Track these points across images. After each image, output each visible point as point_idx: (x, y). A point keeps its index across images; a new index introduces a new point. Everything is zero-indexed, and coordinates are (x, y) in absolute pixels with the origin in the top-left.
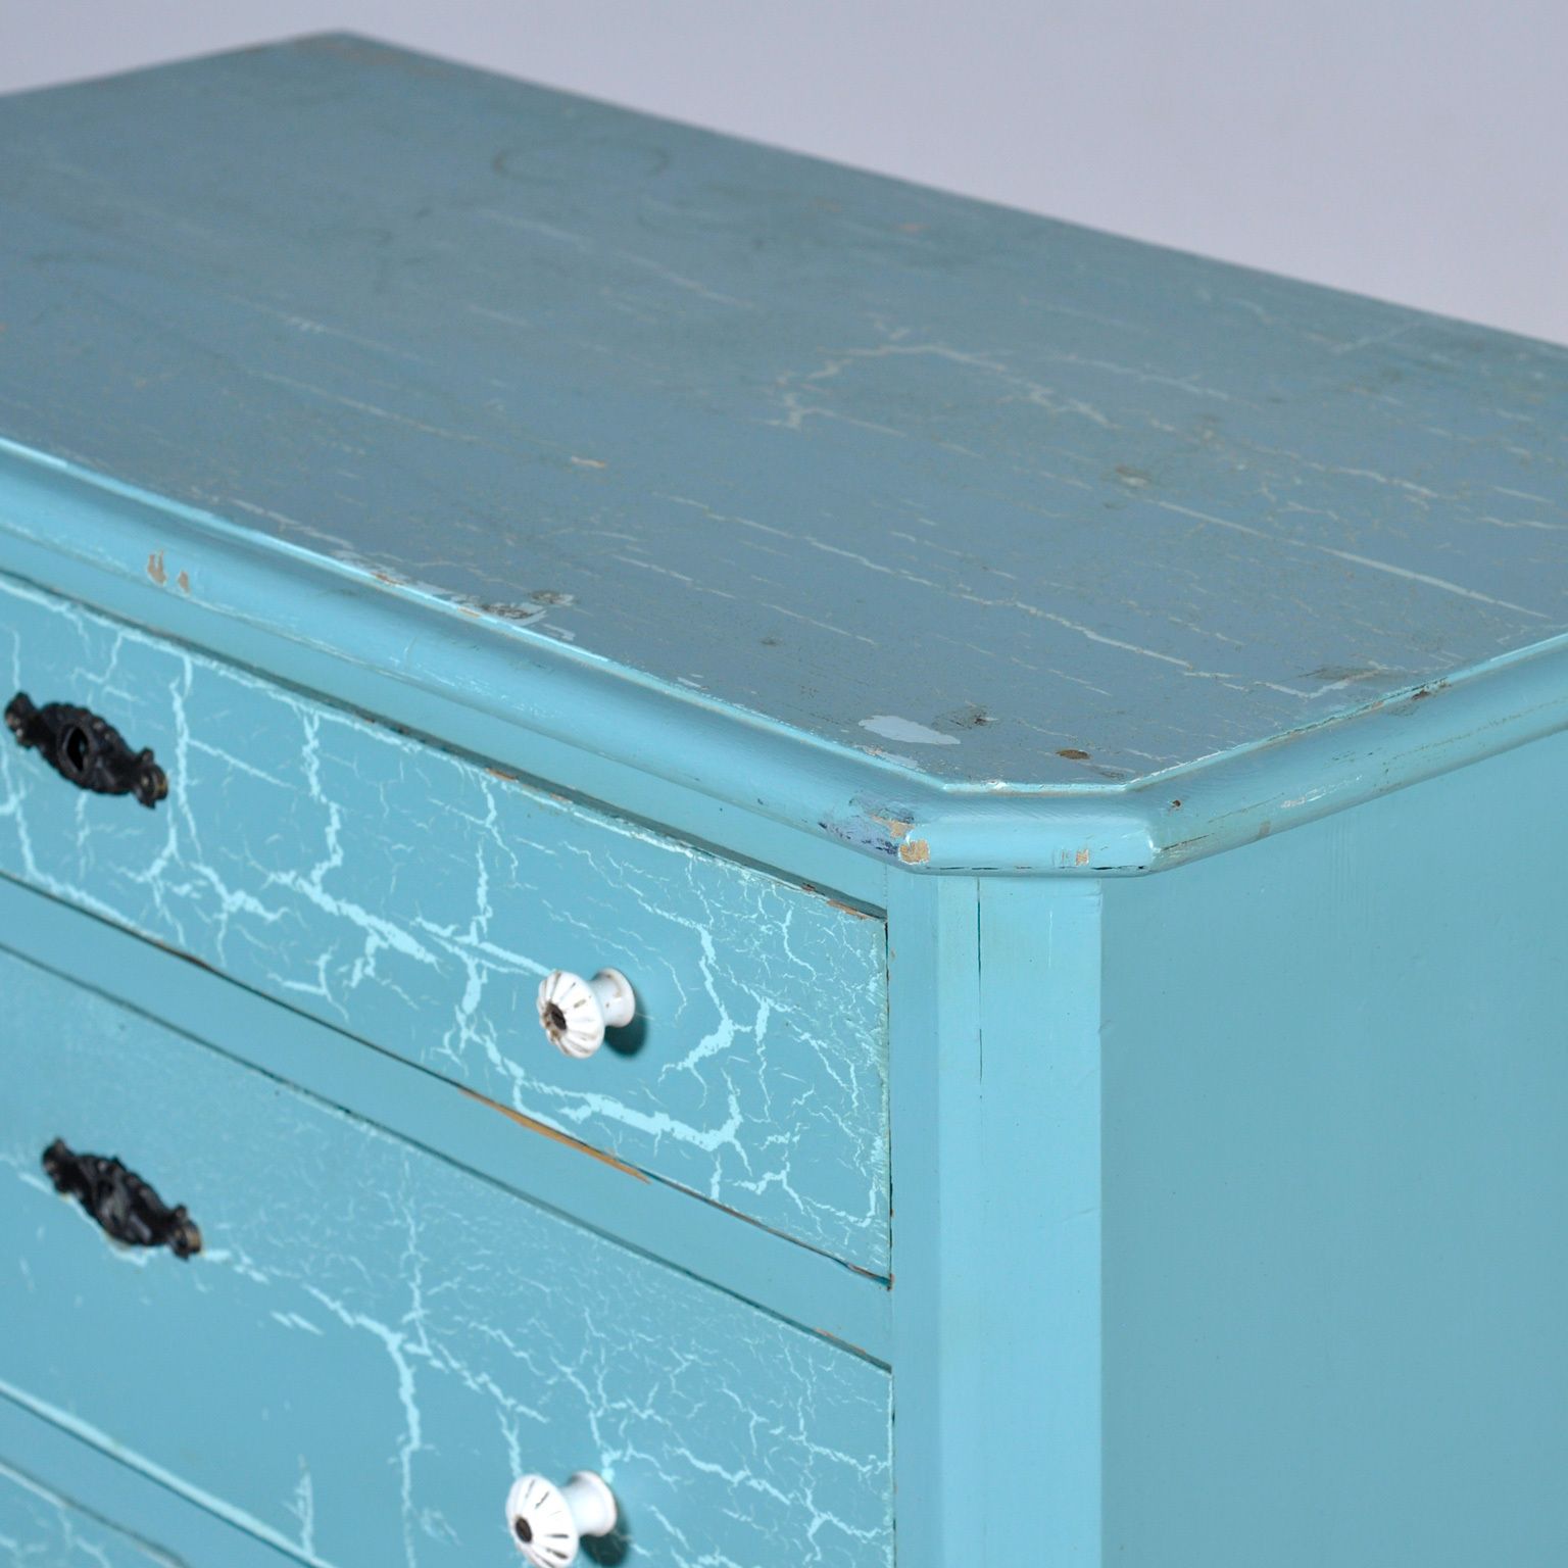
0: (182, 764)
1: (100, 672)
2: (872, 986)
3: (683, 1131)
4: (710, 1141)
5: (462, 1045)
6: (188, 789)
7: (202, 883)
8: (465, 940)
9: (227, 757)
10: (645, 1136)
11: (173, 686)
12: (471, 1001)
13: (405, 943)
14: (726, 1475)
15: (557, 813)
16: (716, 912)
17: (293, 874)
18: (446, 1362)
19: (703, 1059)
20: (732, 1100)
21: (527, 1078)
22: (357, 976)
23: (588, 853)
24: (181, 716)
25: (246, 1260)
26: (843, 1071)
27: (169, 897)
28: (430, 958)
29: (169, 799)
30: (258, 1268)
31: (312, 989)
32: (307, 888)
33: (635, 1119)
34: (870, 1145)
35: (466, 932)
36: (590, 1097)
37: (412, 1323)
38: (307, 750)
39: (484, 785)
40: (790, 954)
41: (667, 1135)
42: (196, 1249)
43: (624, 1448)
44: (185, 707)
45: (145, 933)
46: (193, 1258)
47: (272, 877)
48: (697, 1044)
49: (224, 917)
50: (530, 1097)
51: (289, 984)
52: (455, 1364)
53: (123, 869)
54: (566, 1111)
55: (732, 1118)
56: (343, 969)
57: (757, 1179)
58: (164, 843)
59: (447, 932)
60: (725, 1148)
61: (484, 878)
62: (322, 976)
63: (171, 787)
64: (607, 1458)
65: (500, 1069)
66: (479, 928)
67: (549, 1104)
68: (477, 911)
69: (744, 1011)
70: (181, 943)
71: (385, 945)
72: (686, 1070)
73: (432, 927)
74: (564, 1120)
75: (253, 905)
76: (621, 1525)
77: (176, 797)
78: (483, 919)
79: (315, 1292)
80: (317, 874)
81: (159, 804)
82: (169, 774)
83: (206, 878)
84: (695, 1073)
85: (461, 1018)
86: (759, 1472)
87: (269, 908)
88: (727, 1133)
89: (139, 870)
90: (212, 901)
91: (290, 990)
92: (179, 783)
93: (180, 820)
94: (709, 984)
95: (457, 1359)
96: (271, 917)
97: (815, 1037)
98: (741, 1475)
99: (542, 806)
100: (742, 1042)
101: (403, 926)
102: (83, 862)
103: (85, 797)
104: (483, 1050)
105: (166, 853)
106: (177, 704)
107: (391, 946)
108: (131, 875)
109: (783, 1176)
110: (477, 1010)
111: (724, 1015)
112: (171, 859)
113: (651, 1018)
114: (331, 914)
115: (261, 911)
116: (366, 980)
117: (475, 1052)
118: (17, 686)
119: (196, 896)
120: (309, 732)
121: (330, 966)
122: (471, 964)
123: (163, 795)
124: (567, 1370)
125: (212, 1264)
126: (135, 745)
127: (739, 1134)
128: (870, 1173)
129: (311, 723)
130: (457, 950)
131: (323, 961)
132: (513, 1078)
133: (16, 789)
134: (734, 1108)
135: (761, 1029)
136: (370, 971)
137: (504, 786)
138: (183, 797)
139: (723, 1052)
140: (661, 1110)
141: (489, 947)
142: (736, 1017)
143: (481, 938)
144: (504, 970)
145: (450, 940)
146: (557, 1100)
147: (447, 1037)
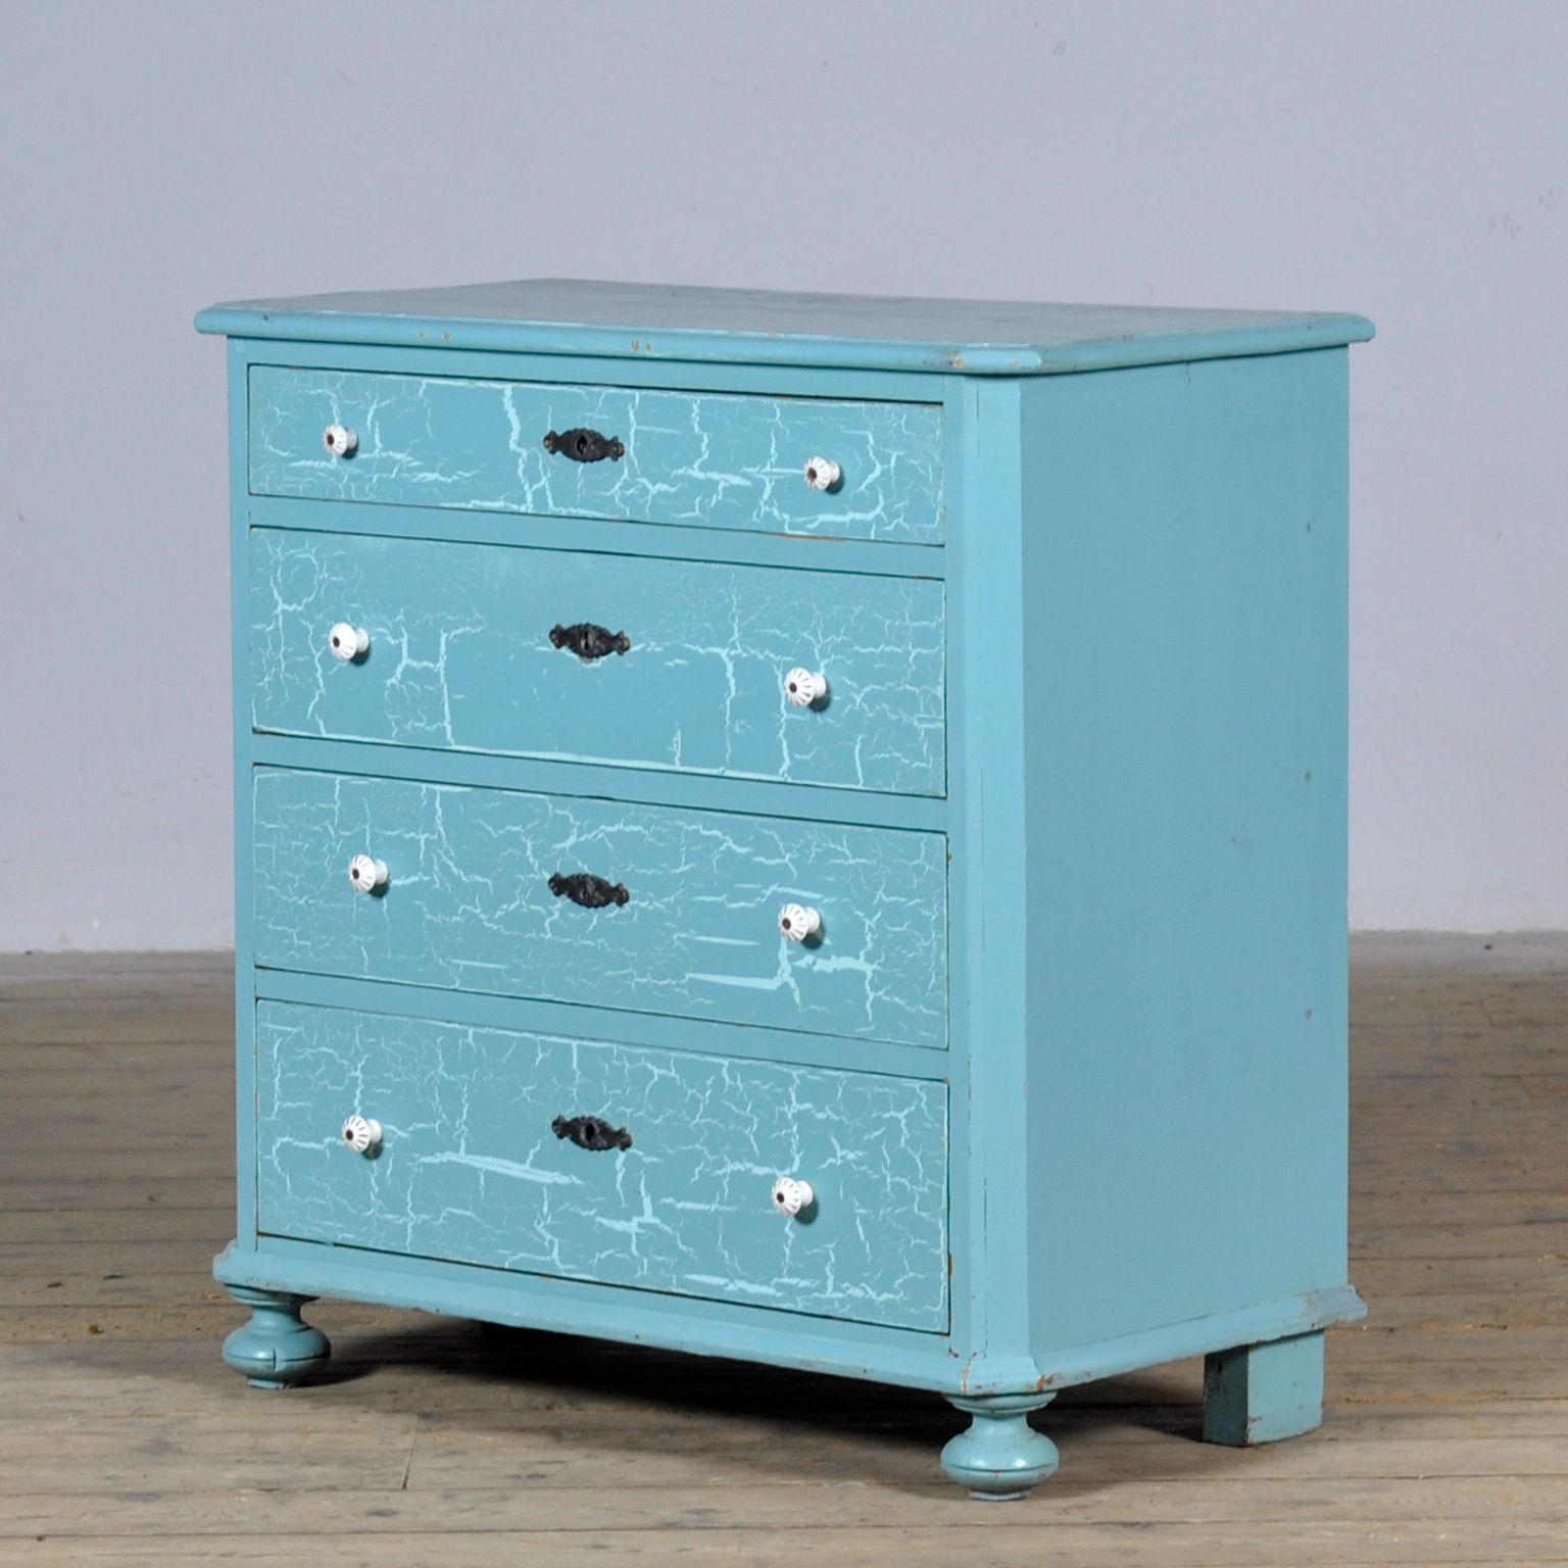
0: (632, 437)
1: (592, 410)
2: (938, 433)
3: (859, 516)
4: (871, 516)
5: (762, 514)
6: (634, 448)
7: (640, 486)
8: (764, 470)
9: (656, 429)
10: (843, 524)
11: (630, 407)
12: (766, 496)
13: (736, 480)
14: (874, 651)
15: (807, 407)
16: (874, 426)
17: (684, 468)
18: (749, 652)
19: (868, 485)
20: (880, 496)
21: (791, 518)
22: (714, 501)
23: (821, 419)
24: (633, 419)
25: (653, 644)
26: (926, 470)
27: (623, 497)
28: (749, 483)
29: (625, 455)
30: (658, 646)
31: (692, 514)
32: (691, 472)
33: (839, 518)
34: (937, 494)
35: (765, 466)
36: (820, 516)
37: (734, 642)
38: (693, 415)
39: (775, 405)
40: (905, 431)
41: (852, 520)
42: (628, 648)
43: (830, 657)
44: (635, 414)
45: (609, 517)
46: (626, 653)
47: (674, 473)
48: (866, 478)
49: (650, 497)
50: (792, 526)
51: (681, 516)
52: (753, 652)
53: (599, 492)
54: (810, 526)
55: (880, 504)
56: (707, 501)
57: (890, 524)
58: (622, 474)
59: (757, 469)
60: (878, 517)
61: (774, 441)
62: (697, 508)
63: (626, 449)
64: (822, 665)
65: (779, 519)
66: (771, 464)
67: (801, 527)
68: (770, 457)
69: (885, 459)
70: (628, 515)
71: (727, 484)
72: (861, 492)
73: (749, 470)
74: (808, 530)
76: (828, 690)
77: (629, 452)
78: (773, 460)
79: (686, 645)
80: (696, 466)
81: (620, 459)
82: (625, 445)
83: (642, 483)
84: (865, 491)
85: (762, 503)
86: (888, 643)
87: (672, 486)
88: (878, 510)
89: (607, 490)
90: (645, 491)
91: (681, 519)
92: (630, 448)
93: (630, 462)
94: (871, 454)
95: (753, 648)
96: (673, 490)
97: (915, 460)
98: (881, 648)
99: (801, 406)
100: (885, 472)
101: (736, 474)
102: (579, 496)
103: (581, 466)
104: (772, 513)
105: (623, 478)
106: (631, 414)
107: (730, 484)
108: (604, 493)
109: (901, 519)
110: (769, 497)
111: (877, 464)
112: (625, 480)
113: (846, 475)
114: (702, 480)
115: (668, 489)
116: (718, 502)
117: (769, 515)
118: (550, 430)
119: (636, 492)
120: (695, 407)
121: (701, 502)
122: (767, 480)
123: (622, 454)
124: (805, 634)
125: (635, 653)
126: (608, 437)
127: (883, 509)
128: (937, 505)
129: (696, 402)
130: (760, 476)
131: (697, 500)
132: (785, 521)
133: (546, 474)
134: (881, 499)
135: (893, 464)
136: (720, 498)
137: (784, 402)
138: (632, 452)
139: (877, 478)
140: (850, 510)
141: (775, 470)
142: (882, 463)
143: (772, 467)
144: (781, 477)
145: (759, 473)
146: (804, 523)
147: (755, 514)
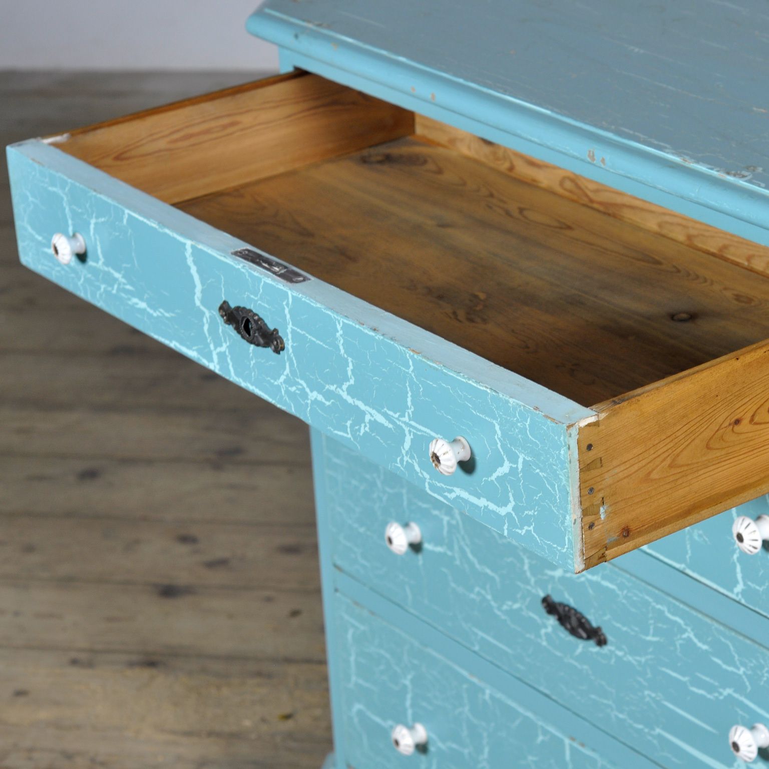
0: (290, 336)
1: (256, 296)
2: (562, 452)
3: (492, 506)
4: (503, 511)
5: (405, 463)
6: (292, 346)
7: (300, 387)
8: (403, 419)
9: (307, 335)
10: (477, 507)
11: (284, 303)
12: (407, 445)
13: (381, 419)
15: (437, 369)
16: (500, 416)
17: (335, 386)
19: (498, 477)
20: (510, 495)
21: (430, 479)
22: (362, 431)
23: (450, 387)
24: (288, 316)
26: (553, 486)
27: (287, 391)
28: (390, 426)
29: (285, 351)
31: (345, 435)
32: (341, 392)
33: (473, 499)
34: (565, 517)
35: (404, 416)
36: (455, 489)
38: (338, 335)
39: (408, 355)
40: (530, 436)
41: (486, 507)
44: (290, 312)
45: (278, 406)
47: (327, 387)
48: (496, 470)
49: (309, 402)
50: (432, 487)
51: (336, 432)
53: (269, 378)
54: (446, 494)
55: (511, 502)
56: (357, 428)
57: (522, 529)
58: (285, 369)
59: (396, 416)
60: (509, 514)
61: (409, 394)
62: (349, 430)
63: (285, 345)
65: (420, 474)
66: (409, 415)
67: (439, 491)
68: (408, 408)
69: (513, 459)
70: (293, 411)
71: (373, 419)
72: (492, 481)
73: (391, 413)
74: (446, 498)
75: (320, 398)
77: (288, 351)
78: (410, 411)
80: (345, 387)
81: (281, 353)
82: (285, 340)
83: (301, 385)
84: (496, 483)
85: (404, 452)
87: (326, 400)
88: (509, 508)
89: (275, 380)
90: (305, 395)
91: (336, 434)
92: (289, 344)
93: (290, 359)
94: (499, 446)
96: (328, 403)
97: (542, 471)
99: (431, 366)
100: (513, 471)
101: (379, 412)
102: (253, 374)
103: (252, 346)
104: (413, 466)
105: (285, 373)
106: (287, 311)
107: (375, 419)
108: (272, 381)
109: (531, 528)
110: (410, 449)
111: (506, 459)
112: (287, 376)
113: (478, 458)
114: (351, 404)
115: (324, 400)
116: (366, 432)
117: (410, 467)
118: (224, 299)
119: (298, 392)
120: (339, 327)
121: (352, 426)
122: (407, 430)
123: (283, 349)
126: (271, 327)
127: (513, 509)
128: (565, 529)
129: (339, 323)
130: (400, 423)
131: (349, 423)
132: (425, 479)
133: (225, 342)
134: (511, 499)
135: (520, 466)
136: (367, 429)
137: (415, 356)
138: (291, 351)
139: (506, 475)
140: (483, 497)
141: (413, 423)
142: (510, 461)
143: (410, 420)
144: (419, 433)
145: (398, 419)
146: (444, 490)
147: (398, 459)
